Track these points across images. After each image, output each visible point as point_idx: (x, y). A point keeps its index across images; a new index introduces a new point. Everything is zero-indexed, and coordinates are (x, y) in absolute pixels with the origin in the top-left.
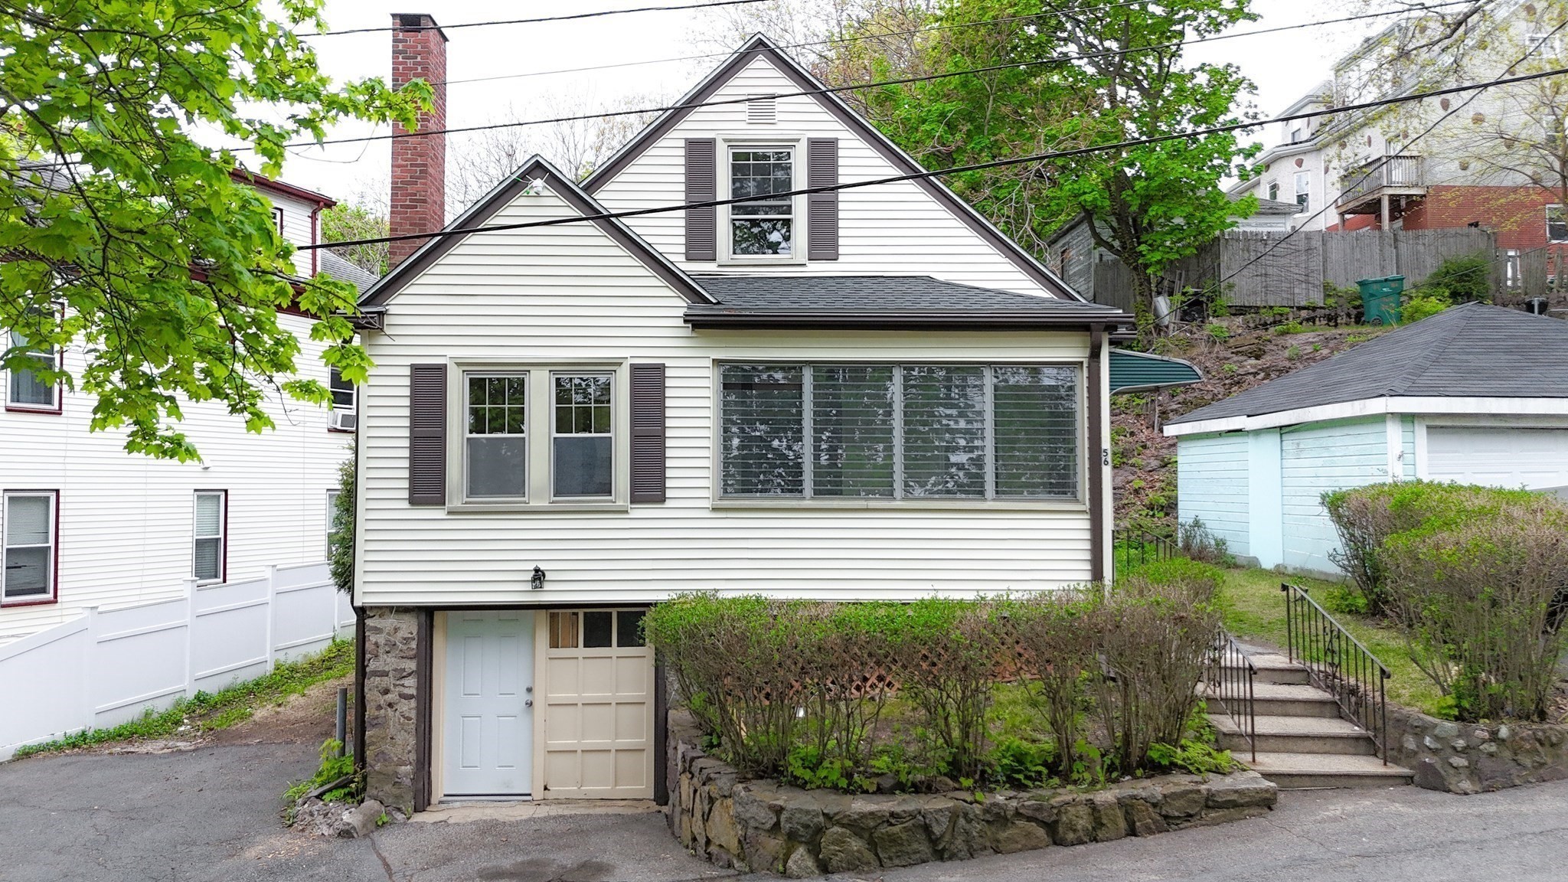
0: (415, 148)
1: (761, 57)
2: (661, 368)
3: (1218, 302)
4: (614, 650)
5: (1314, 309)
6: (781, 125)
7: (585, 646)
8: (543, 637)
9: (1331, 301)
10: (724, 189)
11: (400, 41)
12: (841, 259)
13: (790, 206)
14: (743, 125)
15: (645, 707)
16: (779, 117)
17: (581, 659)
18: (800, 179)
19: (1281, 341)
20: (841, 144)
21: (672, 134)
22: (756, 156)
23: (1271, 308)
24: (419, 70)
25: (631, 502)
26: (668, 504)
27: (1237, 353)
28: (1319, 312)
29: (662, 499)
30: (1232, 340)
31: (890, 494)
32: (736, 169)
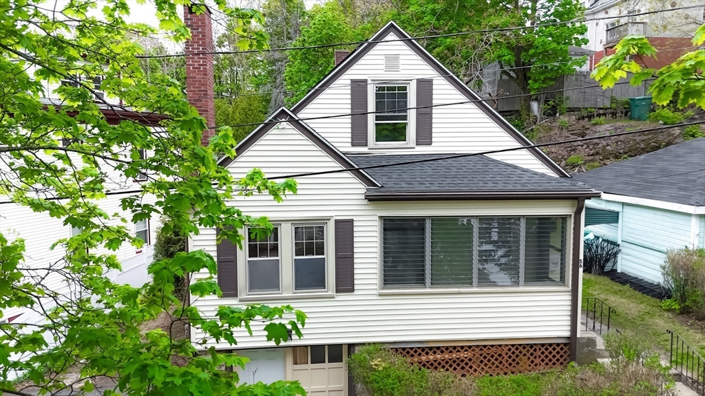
0: (200, 81)
1: (392, 33)
2: (351, 221)
3: (562, 106)
4: (327, 365)
5: (606, 109)
6: (402, 72)
7: (312, 363)
8: (290, 360)
9: (614, 105)
10: (371, 106)
11: (189, 19)
12: (433, 144)
13: (406, 116)
14: (382, 72)
15: (343, 392)
16: (401, 67)
17: (309, 369)
18: (412, 101)
19: (594, 129)
20: (434, 82)
21: (343, 77)
22: (389, 88)
23: (586, 108)
24: (200, 36)
25: (336, 292)
26: (355, 293)
27: (573, 134)
28: (609, 111)
29: (353, 290)
30: (570, 127)
31: (471, 284)
32: (378, 96)
